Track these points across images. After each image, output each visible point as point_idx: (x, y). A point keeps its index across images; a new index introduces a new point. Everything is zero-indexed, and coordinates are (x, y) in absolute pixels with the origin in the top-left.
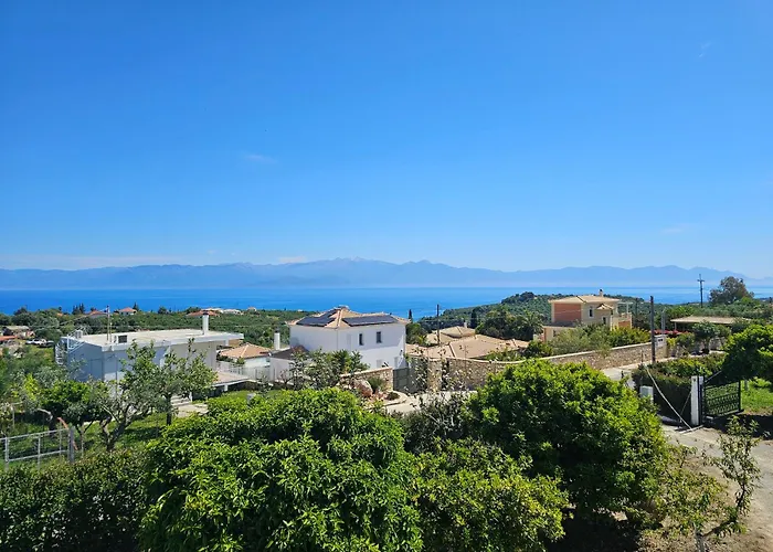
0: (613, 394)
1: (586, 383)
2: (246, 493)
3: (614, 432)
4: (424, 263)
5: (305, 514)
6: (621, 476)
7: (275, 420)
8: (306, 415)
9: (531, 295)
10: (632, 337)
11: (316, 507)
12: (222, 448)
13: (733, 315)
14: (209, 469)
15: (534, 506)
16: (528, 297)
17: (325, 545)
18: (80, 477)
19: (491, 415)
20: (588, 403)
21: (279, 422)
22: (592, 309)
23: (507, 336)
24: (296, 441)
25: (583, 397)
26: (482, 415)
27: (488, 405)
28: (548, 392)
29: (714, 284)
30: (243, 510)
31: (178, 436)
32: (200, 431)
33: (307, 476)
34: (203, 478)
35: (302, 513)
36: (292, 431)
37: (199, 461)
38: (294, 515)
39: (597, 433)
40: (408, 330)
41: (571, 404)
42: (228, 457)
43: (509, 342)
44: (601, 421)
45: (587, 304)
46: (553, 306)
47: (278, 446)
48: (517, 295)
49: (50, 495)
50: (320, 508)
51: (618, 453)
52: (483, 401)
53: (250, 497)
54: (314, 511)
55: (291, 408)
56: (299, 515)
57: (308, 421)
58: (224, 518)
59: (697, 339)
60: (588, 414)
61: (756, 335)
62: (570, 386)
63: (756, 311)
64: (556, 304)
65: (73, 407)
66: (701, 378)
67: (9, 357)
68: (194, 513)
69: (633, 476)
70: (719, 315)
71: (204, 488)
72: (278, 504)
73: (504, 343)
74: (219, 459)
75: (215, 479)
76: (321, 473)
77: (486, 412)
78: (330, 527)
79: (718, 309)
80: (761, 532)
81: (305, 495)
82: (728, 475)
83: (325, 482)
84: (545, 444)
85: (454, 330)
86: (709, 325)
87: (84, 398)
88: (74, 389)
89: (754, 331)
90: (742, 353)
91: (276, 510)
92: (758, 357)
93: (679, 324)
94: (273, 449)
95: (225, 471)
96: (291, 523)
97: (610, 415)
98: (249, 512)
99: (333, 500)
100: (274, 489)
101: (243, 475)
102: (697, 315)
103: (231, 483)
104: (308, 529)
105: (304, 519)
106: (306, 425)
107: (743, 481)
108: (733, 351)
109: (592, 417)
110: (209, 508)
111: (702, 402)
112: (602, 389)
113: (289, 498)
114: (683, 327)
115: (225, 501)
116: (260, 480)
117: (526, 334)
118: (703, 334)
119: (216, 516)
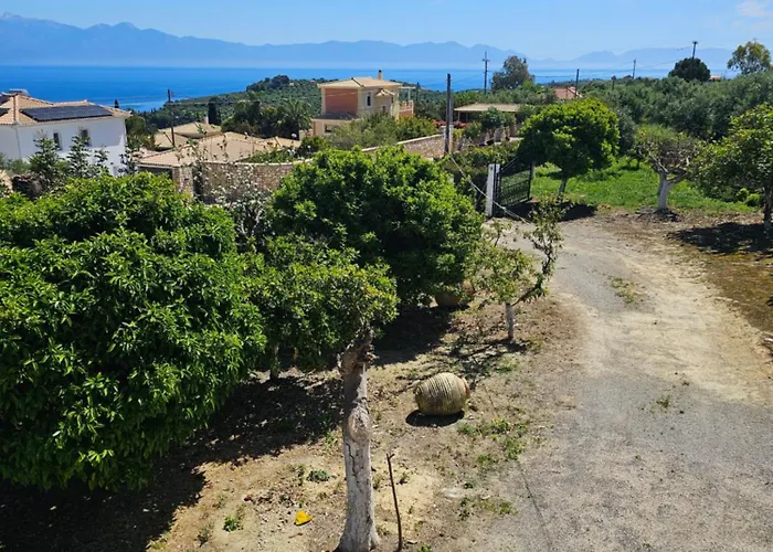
0: (433, 178)
1: (408, 167)
2: (69, 296)
3: (436, 216)
4: (124, 28)
5: (149, 312)
6: (441, 259)
7: (72, 214)
8: (116, 205)
9: (285, 80)
10: (418, 129)
13: (516, 102)
15: (372, 291)
16: (281, 82)
17: (178, 341)
19: (308, 209)
20: (410, 189)
21: (79, 216)
22: (371, 96)
23: (267, 133)
24: (114, 236)
25: (405, 182)
26: (294, 211)
27: (301, 199)
28: (367, 179)
29: (497, 66)
30: (69, 315)
33: (141, 272)
36: (101, 224)
38: (136, 315)
39: (419, 219)
40: (129, 126)
41: (394, 190)
43: (271, 140)
44: (423, 206)
45: (364, 89)
46: (323, 92)
48: (267, 80)
50: (164, 305)
51: (441, 237)
52: (294, 195)
53: (74, 302)
56: (139, 314)
57: (121, 212)
58: (46, 327)
59: (484, 130)
60: (410, 200)
61: (553, 116)
62: (392, 171)
63: (539, 96)
64: (327, 89)
66: (498, 166)
69: (453, 257)
70: (503, 101)
72: (112, 304)
73: (265, 142)
77: (300, 207)
78: (180, 323)
79: (502, 93)
80: (553, 300)
82: (537, 246)
84: (368, 236)
85: (191, 128)
86: (496, 112)
89: (551, 112)
90: (536, 136)
91: (110, 311)
92: (552, 140)
93: (463, 113)
94: (85, 247)
96: (133, 323)
97: (432, 199)
98: (77, 317)
99: (177, 296)
100: (104, 288)
102: (481, 102)
104: (156, 325)
106: (121, 217)
107: (548, 250)
108: (528, 135)
109: (414, 203)
110: (25, 317)
111: (497, 190)
112: (422, 173)
113: (124, 296)
114: (466, 117)
115: (44, 307)
117: (289, 130)
118: (489, 123)
119: (36, 325)
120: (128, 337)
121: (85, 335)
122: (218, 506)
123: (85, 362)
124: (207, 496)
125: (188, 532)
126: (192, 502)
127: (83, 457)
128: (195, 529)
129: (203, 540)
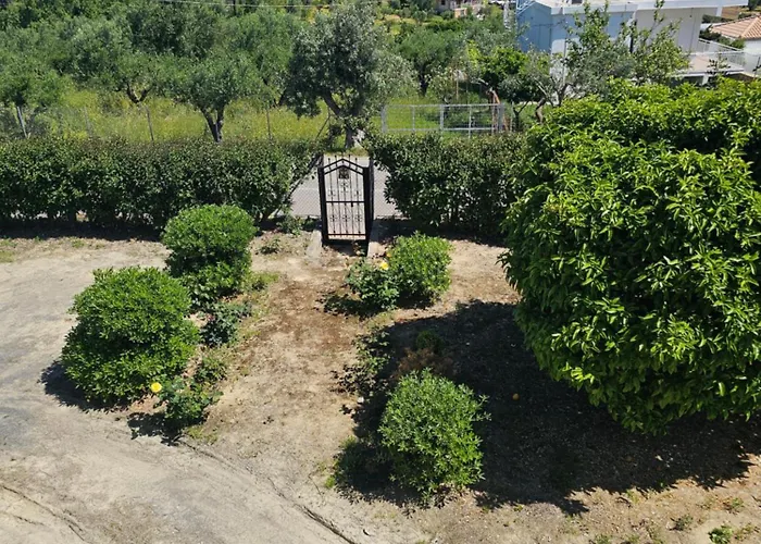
2: (622, 208)
5: (699, 256)
7: (693, 121)
8: (744, 121)
11: (718, 252)
12: (610, 147)
14: (584, 170)
17: (718, 303)
18: (485, 156)
21: (699, 124)
24: (713, 156)
30: (612, 228)
31: (563, 123)
32: (592, 120)
33: (716, 208)
34: (572, 179)
35: (694, 254)
36: (714, 141)
37: (573, 157)
38: (684, 254)
42: (611, 159)
47: (685, 156)
49: (455, 168)
50: (726, 256)
53: (626, 216)
54: (714, 257)
55: (725, 106)
56: (691, 256)
57: (744, 130)
58: (586, 232)
65: (510, 81)
67: (472, 19)
68: (553, 216)
71: (571, 192)
72: (662, 234)
74: (598, 159)
75: (588, 182)
76: (740, 209)
78: (733, 284)
81: (704, 231)
83: (743, 224)
87: (521, 71)
88: (512, 59)
91: (657, 240)
94: (675, 161)
95: (605, 176)
96: (676, 262)
98: (621, 233)
99: (751, 251)
100: (661, 213)
101: (625, 186)
103: (606, 191)
104: (699, 276)
105: (695, 261)
106: (739, 136)
110: (570, 216)
113: (680, 230)
115: (593, 212)
116: (644, 198)
119: (578, 227)
120: (662, 275)
121: (624, 254)
122: (728, 507)
123: (609, 281)
124: (729, 489)
125: (674, 507)
126: (707, 483)
127: (568, 368)
128: (683, 510)
129: (679, 527)
